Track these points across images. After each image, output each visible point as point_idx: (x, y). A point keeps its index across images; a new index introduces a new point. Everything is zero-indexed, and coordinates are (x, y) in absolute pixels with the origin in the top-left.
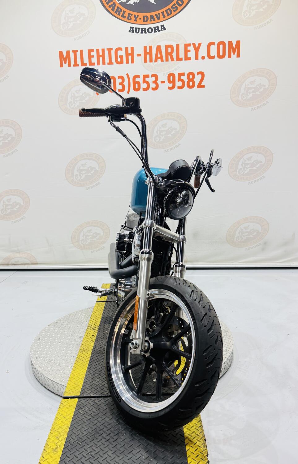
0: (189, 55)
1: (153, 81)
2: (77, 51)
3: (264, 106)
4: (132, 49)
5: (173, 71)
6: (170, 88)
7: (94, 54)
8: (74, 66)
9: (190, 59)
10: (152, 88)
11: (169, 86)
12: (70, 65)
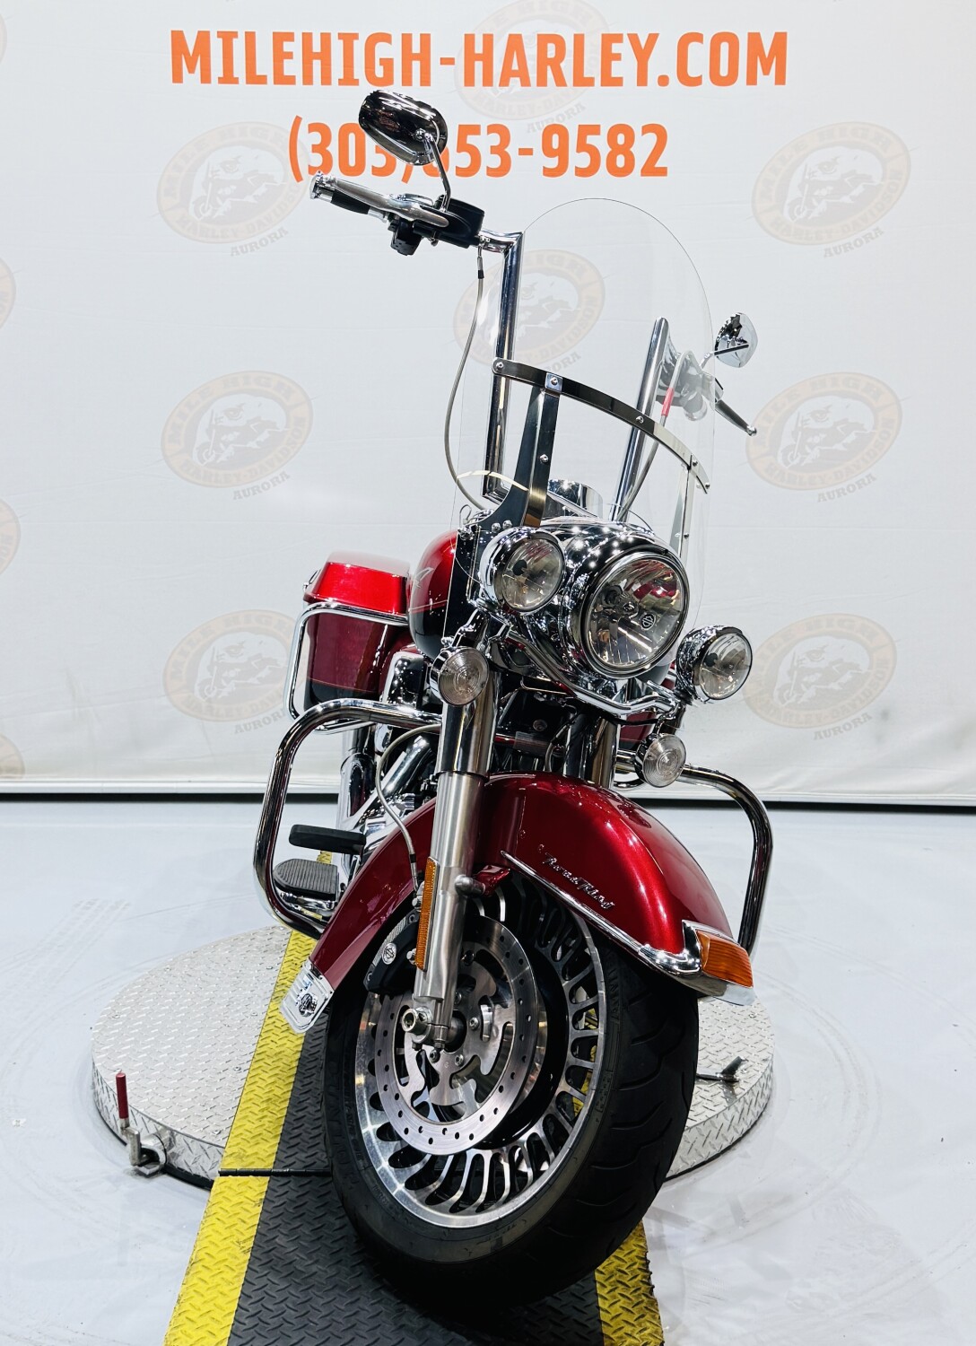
0: (617, 69)
1: (492, 147)
2: (235, 34)
3: (867, 242)
4: (425, 39)
5: (560, 118)
6: (548, 172)
7: (294, 47)
8: (221, 81)
9: (618, 82)
10: (488, 168)
11: (546, 166)
12: (206, 78)
